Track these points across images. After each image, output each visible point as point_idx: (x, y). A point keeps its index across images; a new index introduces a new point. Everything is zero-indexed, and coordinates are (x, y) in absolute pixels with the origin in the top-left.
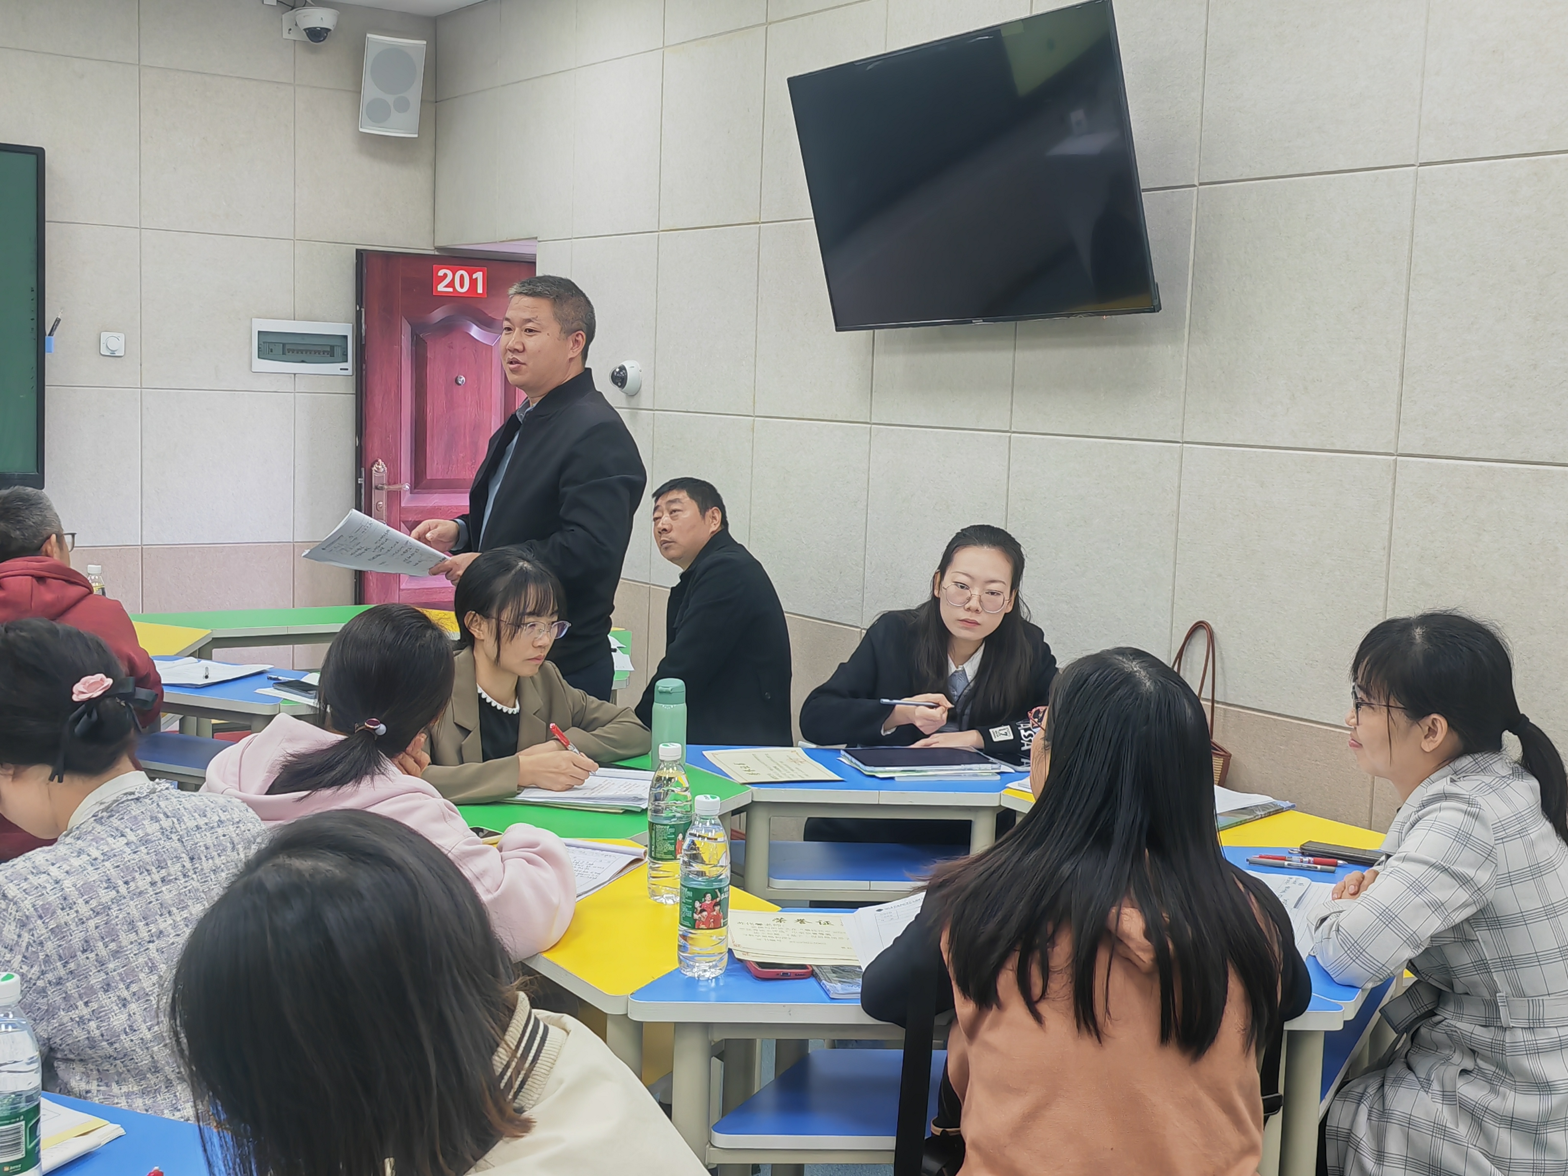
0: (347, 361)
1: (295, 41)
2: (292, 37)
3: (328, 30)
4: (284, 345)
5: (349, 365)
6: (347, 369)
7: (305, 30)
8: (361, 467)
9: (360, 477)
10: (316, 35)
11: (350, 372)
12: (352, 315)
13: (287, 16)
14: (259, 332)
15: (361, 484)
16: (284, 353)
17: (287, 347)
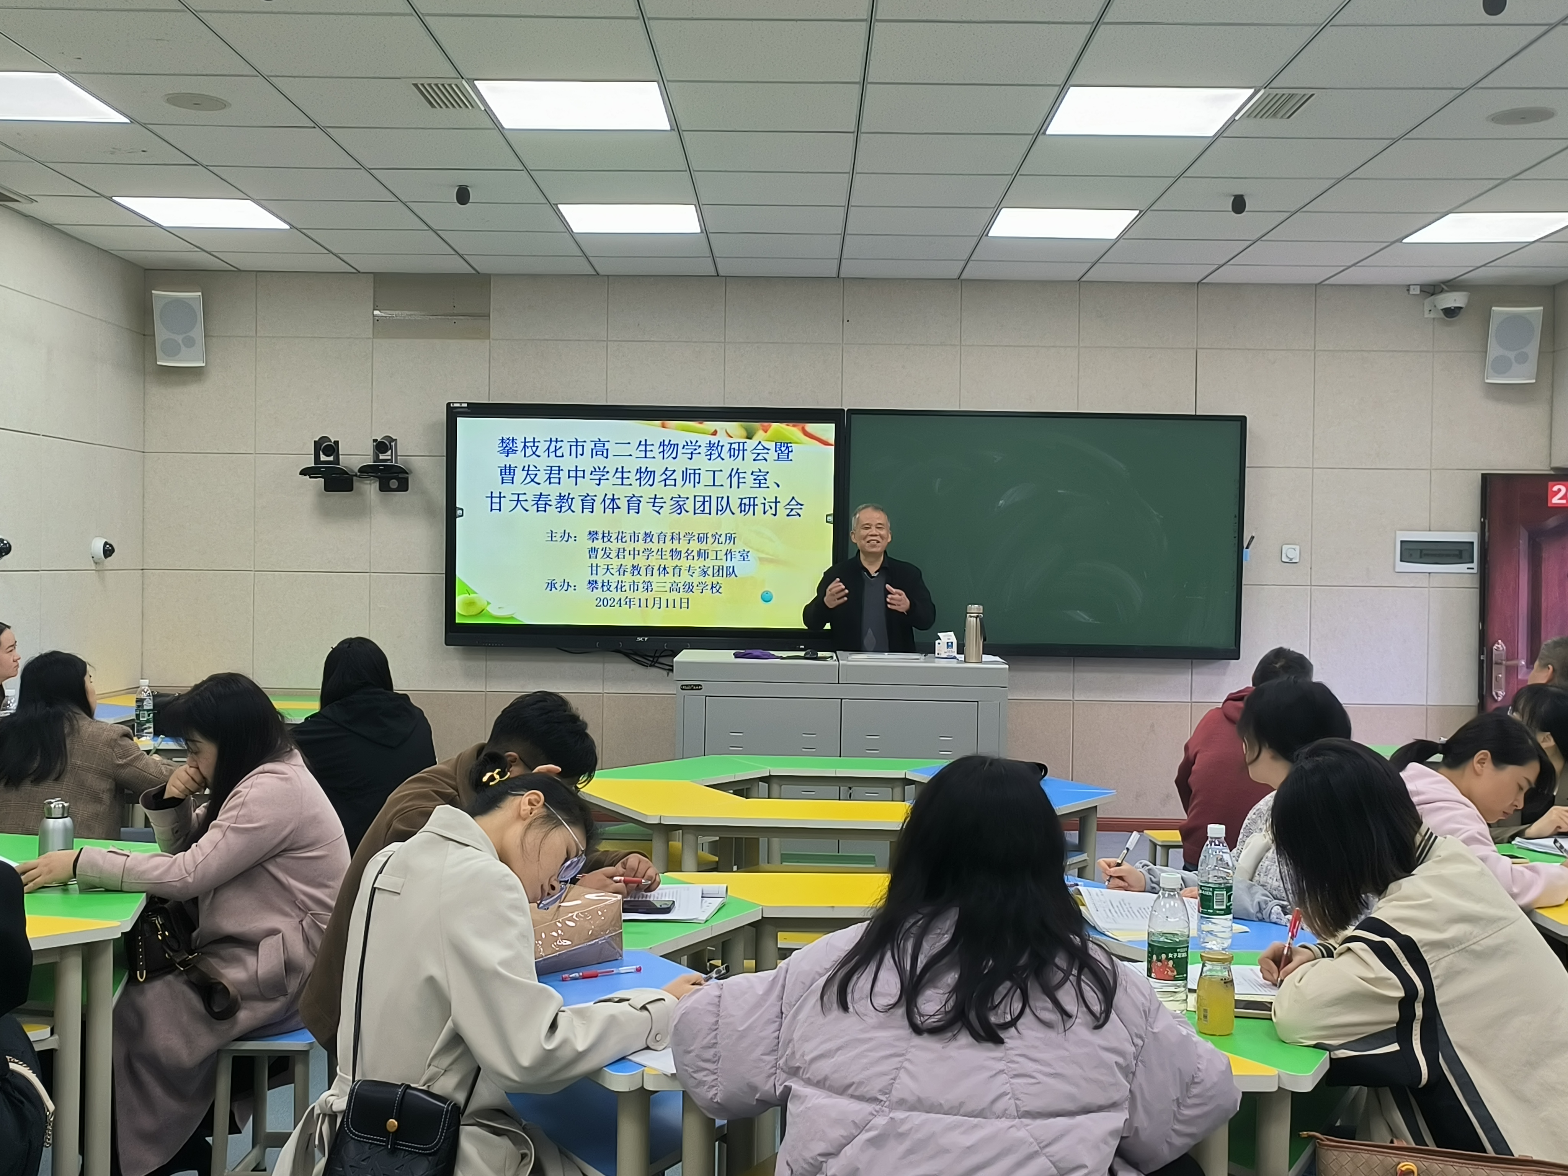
0: (1472, 562)
1: (1434, 319)
2: (1432, 315)
3: (1461, 308)
4: (1421, 551)
5: (1475, 565)
6: (1473, 569)
7: (1442, 310)
8: (1484, 646)
9: (1483, 654)
10: (1450, 313)
11: (1475, 571)
12: (1477, 525)
13: (1428, 302)
14: (1402, 542)
15: (1483, 660)
16: (1421, 557)
17: (1424, 552)
